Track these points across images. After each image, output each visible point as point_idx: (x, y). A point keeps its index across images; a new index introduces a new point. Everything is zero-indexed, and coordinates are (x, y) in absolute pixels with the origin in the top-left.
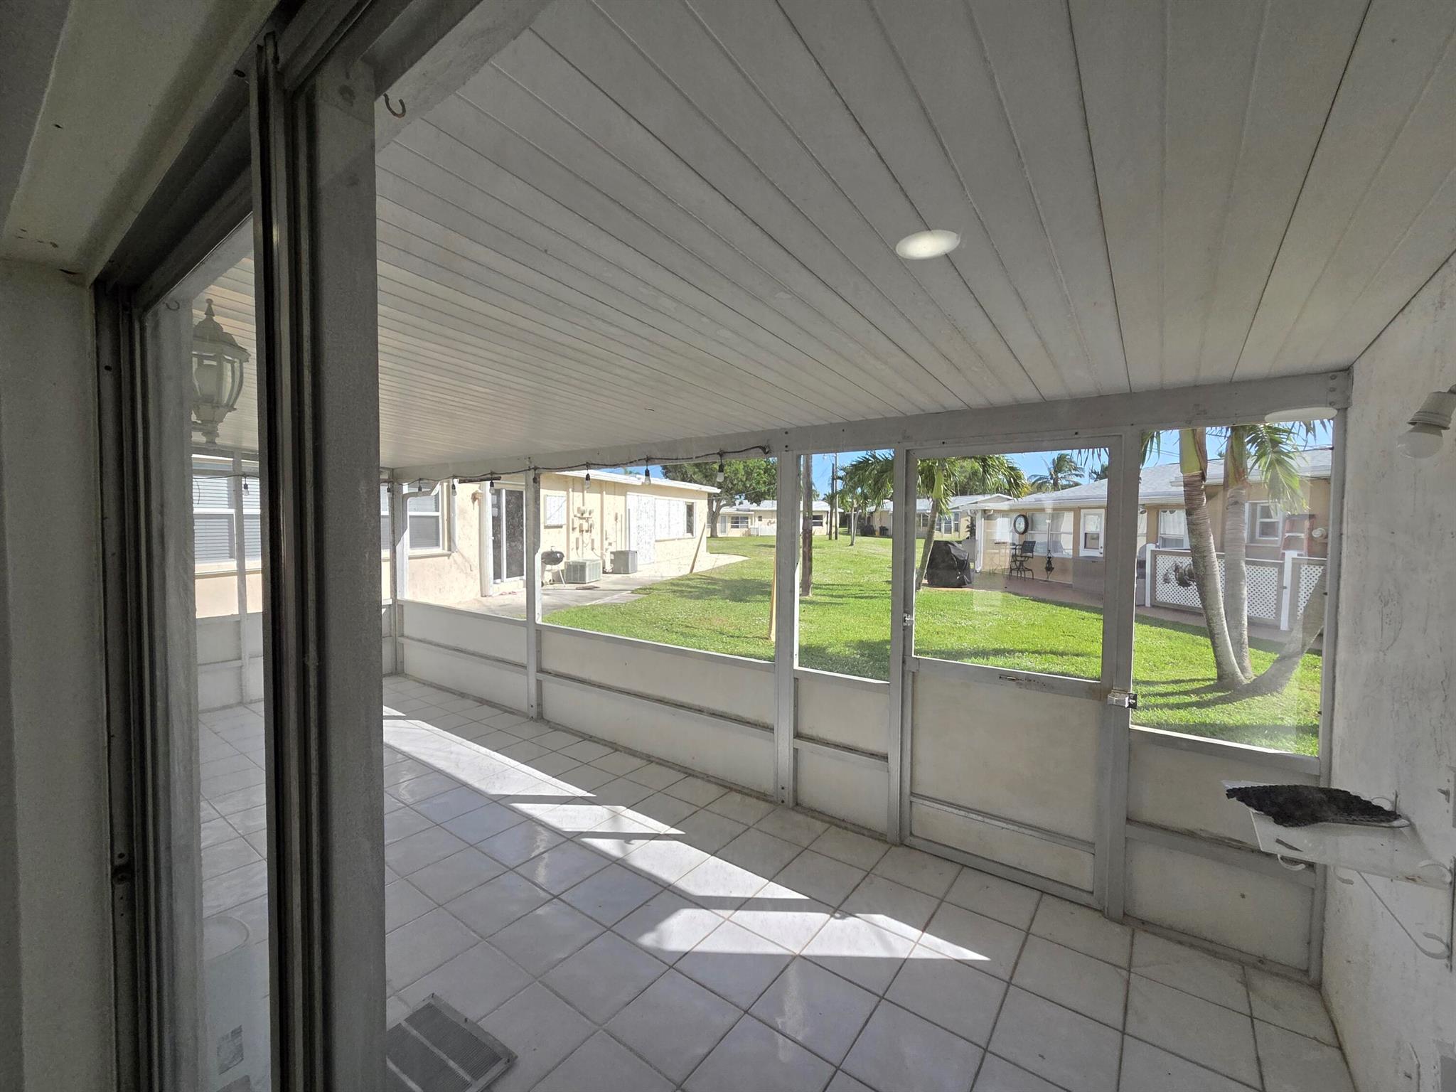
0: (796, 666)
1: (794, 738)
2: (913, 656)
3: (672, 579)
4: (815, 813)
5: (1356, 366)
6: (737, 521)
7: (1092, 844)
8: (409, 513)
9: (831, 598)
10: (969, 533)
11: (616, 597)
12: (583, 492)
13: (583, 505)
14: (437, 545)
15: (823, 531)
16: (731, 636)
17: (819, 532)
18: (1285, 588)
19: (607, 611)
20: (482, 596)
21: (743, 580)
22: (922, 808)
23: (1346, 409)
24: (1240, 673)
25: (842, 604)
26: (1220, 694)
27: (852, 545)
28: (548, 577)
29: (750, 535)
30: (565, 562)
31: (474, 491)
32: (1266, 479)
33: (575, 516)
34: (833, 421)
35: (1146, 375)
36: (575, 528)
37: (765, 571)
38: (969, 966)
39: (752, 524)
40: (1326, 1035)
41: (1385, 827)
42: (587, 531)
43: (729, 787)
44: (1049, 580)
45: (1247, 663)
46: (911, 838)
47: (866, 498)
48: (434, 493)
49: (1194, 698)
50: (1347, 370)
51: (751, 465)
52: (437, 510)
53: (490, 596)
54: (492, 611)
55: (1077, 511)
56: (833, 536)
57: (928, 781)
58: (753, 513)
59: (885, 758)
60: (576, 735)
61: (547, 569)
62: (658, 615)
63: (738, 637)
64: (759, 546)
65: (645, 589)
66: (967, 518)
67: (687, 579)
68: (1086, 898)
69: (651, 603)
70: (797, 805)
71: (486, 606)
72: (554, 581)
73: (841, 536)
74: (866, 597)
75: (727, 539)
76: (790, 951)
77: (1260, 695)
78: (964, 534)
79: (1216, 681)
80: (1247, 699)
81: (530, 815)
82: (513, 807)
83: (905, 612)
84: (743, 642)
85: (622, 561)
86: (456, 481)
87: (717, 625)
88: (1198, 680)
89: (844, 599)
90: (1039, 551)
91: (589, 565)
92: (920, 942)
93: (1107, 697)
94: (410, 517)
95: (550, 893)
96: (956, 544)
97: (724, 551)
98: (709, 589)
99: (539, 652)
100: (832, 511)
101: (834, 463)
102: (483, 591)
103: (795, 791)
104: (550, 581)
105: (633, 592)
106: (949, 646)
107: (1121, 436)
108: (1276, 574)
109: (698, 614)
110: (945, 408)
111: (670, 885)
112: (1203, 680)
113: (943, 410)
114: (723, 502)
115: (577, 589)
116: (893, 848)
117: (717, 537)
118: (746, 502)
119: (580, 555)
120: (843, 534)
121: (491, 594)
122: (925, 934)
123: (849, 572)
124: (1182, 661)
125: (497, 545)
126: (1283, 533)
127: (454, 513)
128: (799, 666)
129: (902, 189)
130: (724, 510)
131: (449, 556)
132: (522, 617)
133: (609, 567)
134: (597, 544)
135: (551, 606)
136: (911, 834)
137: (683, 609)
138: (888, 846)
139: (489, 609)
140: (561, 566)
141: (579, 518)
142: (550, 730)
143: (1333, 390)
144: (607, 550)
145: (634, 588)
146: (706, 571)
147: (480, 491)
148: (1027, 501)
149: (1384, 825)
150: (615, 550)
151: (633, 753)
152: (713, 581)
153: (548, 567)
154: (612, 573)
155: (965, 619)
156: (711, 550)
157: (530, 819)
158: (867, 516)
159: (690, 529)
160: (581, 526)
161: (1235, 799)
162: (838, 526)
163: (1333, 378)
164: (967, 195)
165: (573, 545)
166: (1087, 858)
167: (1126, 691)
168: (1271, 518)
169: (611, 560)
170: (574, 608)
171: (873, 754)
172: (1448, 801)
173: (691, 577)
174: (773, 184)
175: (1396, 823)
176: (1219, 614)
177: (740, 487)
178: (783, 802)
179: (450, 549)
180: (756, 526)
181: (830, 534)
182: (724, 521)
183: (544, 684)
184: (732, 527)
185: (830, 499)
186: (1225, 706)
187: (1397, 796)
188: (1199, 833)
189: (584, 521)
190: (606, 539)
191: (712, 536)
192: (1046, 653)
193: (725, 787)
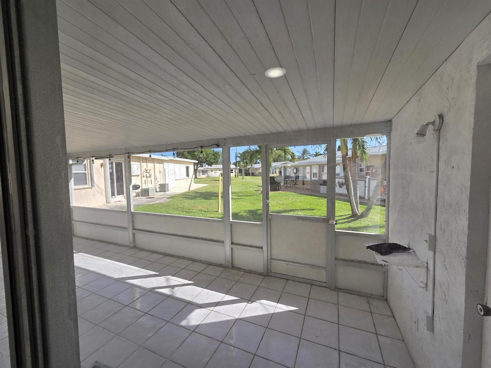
0: (231, 220)
1: (231, 244)
2: (270, 213)
3: (182, 193)
4: (239, 269)
5: (393, 120)
6: (204, 172)
7: (325, 268)
8: (73, 172)
9: (238, 197)
10: (279, 174)
11: (161, 200)
12: (147, 163)
13: (147, 168)
14: (86, 184)
15: (233, 175)
16: (205, 212)
17: (232, 175)
18: (366, 187)
19: (158, 206)
20: (107, 203)
21: (207, 192)
22: (274, 263)
23: (391, 132)
24: (357, 212)
25: (242, 198)
26: (353, 219)
27: (243, 179)
28: (134, 194)
29: (208, 177)
30: (141, 189)
31: (101, 163)
32: (360, 156)
33: (144, 172)
34: (241, 135)
35: (338, 121)
36: (144, 176)
37: (214, 189)
38: (292, 312)
39: (209, 173)
40: (390, 314)
41: (408, 252)
42: (149, 177)
43: (210, 264)
44: (304, 187)
45: (359, 209)
46: (271, 273)
47: (247, 163)
48: (84, 163)
49: (346, 220)
50: (390, 121)
51: (208, 153)
52: (85, 170)
53: (110, 203)
54: (111, 208)
55: (311, 166)
56: (237, 176)
57: (276, 254)
58: (209, 169)
59: (262, 248)
60: (149, 252)
61: (133, 192)
62: (178, 206)
63: (207, 212)
64: (212, 180)
65: (172, 197)
66: (278, 169)
67: (187, 193)
68: (324, 285)
69: (175, 202)
70: (233, 267)
71: (109, 207)
72: (136, 196)
73: (239, 176)
74: (249, 196)
75: (201, 178)
76: (235, 317)
77: (363, 218)
78: (278, 174)
79: (351, 215)
80: (360, 219)
81: (133, 284)
82: (126, 282)
83: (267, 199)
84: (209, 213)
85: (163, 188)
86: (93, 158)
87: (200, 208)
88: (347, 215)
89: (242, 197)
90: (301, 179)
91: (150, 189)
92: (277, 307)
93: (329, 222)
94: (74, 173)
95: (144, 312)
96: (276, 177)
97: (200, 182)
98: (196, 196)
99: (133, 222)
100: (236, 168)
101: (236, 152)
102: (107, 201)
103: (232, 262)
104: (135, 196)
105: (168, 198)
106: (276, 210)
107: (330, 140)
108: (364, 183)
109: (192, 205)
110: (278, 131)
111: (190, 302)
112: (348, 215)
113: (277, 132)
114: (199, 166)
115: (146, 198)
116: (265, 277)
117: (197, 178)
118: (207, 166)
119: (147, 186)
120: (240, 175)
121: (111, 202)
122: (278, 304)
123: (243, 188)
124: (342, 210)
125: (112, 182)
126: (365, 171)
127: (93, 171)
128: (232, 220)
129: (273, 48)
130: (199, 169)
131: (92, 188)
132: (126, 210)
133: (158, 190)
134: (153, 182)
135: (136, 205)
136: (271, 272)
137: (187, 203)
138: (264, 277)
139: (110, 208)
140: (139, 190)
141: (145, 172)
142: (139, 251)
143: (387, 127)
144: (157, 184)
145: (168, 197)
146: (194, 190)
147: (104, 163)
148: (297, 163)
149: (407, 252)
150: (160, 184)
151: (172, 256)
152: (197, 193)
153: (134, 191)
154: (159, 192)
155: (280, 201)
156: (195, 182)
157: (133, 286)
158: (247, 169)
159: (188, 175)
160: (146, 175)
161: (369, 249)
162: (238, 173)
163: (387, 123)
164: (294, 52)
165: (143, 182)
166: (324, 272)
167: (334, 220)
168: (362, 167)
169: (159, 187)
170: (145, 205)
171: (258, 247)
172: (427, 243)
173: (189, 192)
174: (227, 41)
175: (410, 251)
176: (352, 195)
177: (205, 160)
178: (228, 266)
179: (92, 186)
180: (211, 174)
181: (236, 175)
182: (199, 172)
183: (135, 234)
184: (202, 174)
185: (235, 164)
186: (354, 222)
187: (409, 243)
188: (354, 260)
189: (148, 173)
190: (157, 180)
191: (195, 177)
192: (305, 210)
193: (207, 264)
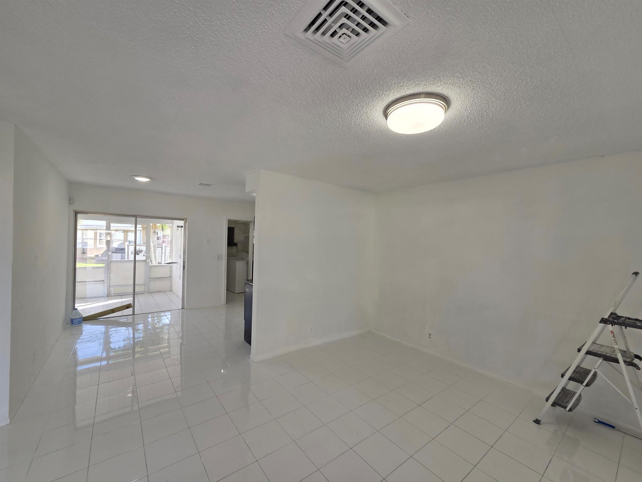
7: (144, 284)
18: (163, 252)
46: (111, 294)
108: (161, 250)
126: (162, 239)
188: (158, 277)
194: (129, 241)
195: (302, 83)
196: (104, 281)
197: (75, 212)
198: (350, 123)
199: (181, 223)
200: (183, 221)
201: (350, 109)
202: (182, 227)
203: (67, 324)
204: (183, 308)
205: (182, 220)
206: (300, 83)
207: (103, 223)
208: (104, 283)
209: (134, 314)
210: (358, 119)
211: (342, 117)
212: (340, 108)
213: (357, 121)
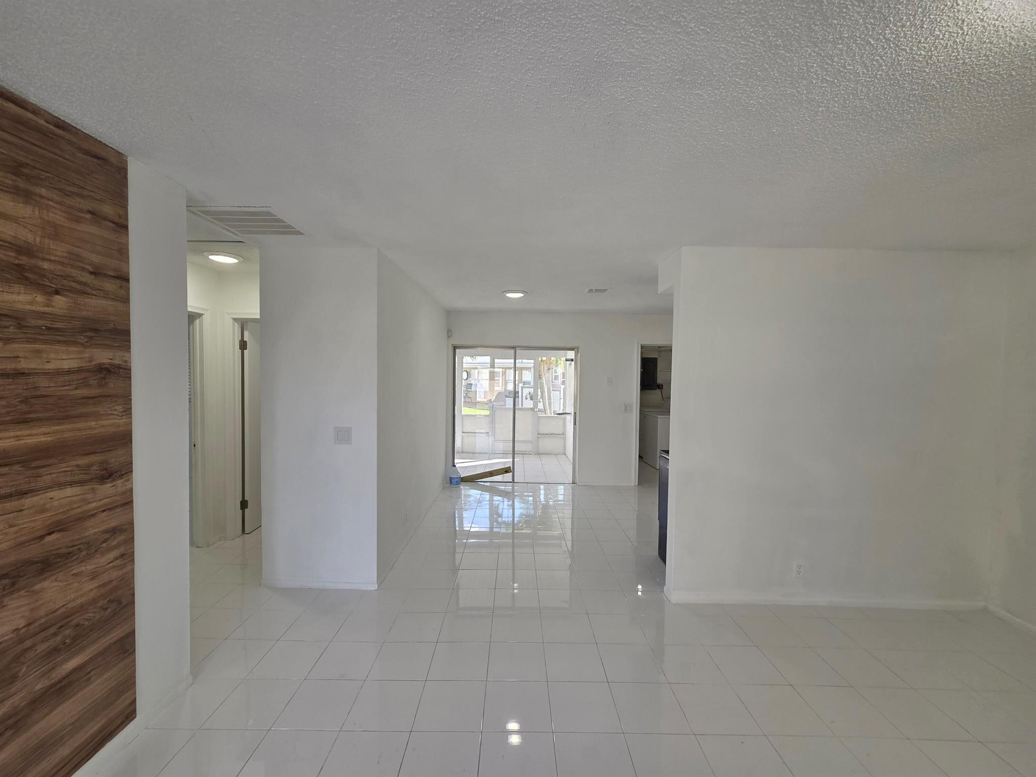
188: (548, 433)
194: (524, 382)
195: (726, 8)
196: (488, 433)
197: (454, 347)
198: (892, 64)
199: (571, 354)
200: (574, 352)
201: (886, 19)
202: (572, 360)
203: (447, 483)
204: (573, 483)
205: (572, 349)
206: (720, 9)
207: (487, 359)
208: (489, 436)
209: (513, 481)
210: (920, 42)
211: (862, 57)
212: (853, 32)
213: (919, 49)
